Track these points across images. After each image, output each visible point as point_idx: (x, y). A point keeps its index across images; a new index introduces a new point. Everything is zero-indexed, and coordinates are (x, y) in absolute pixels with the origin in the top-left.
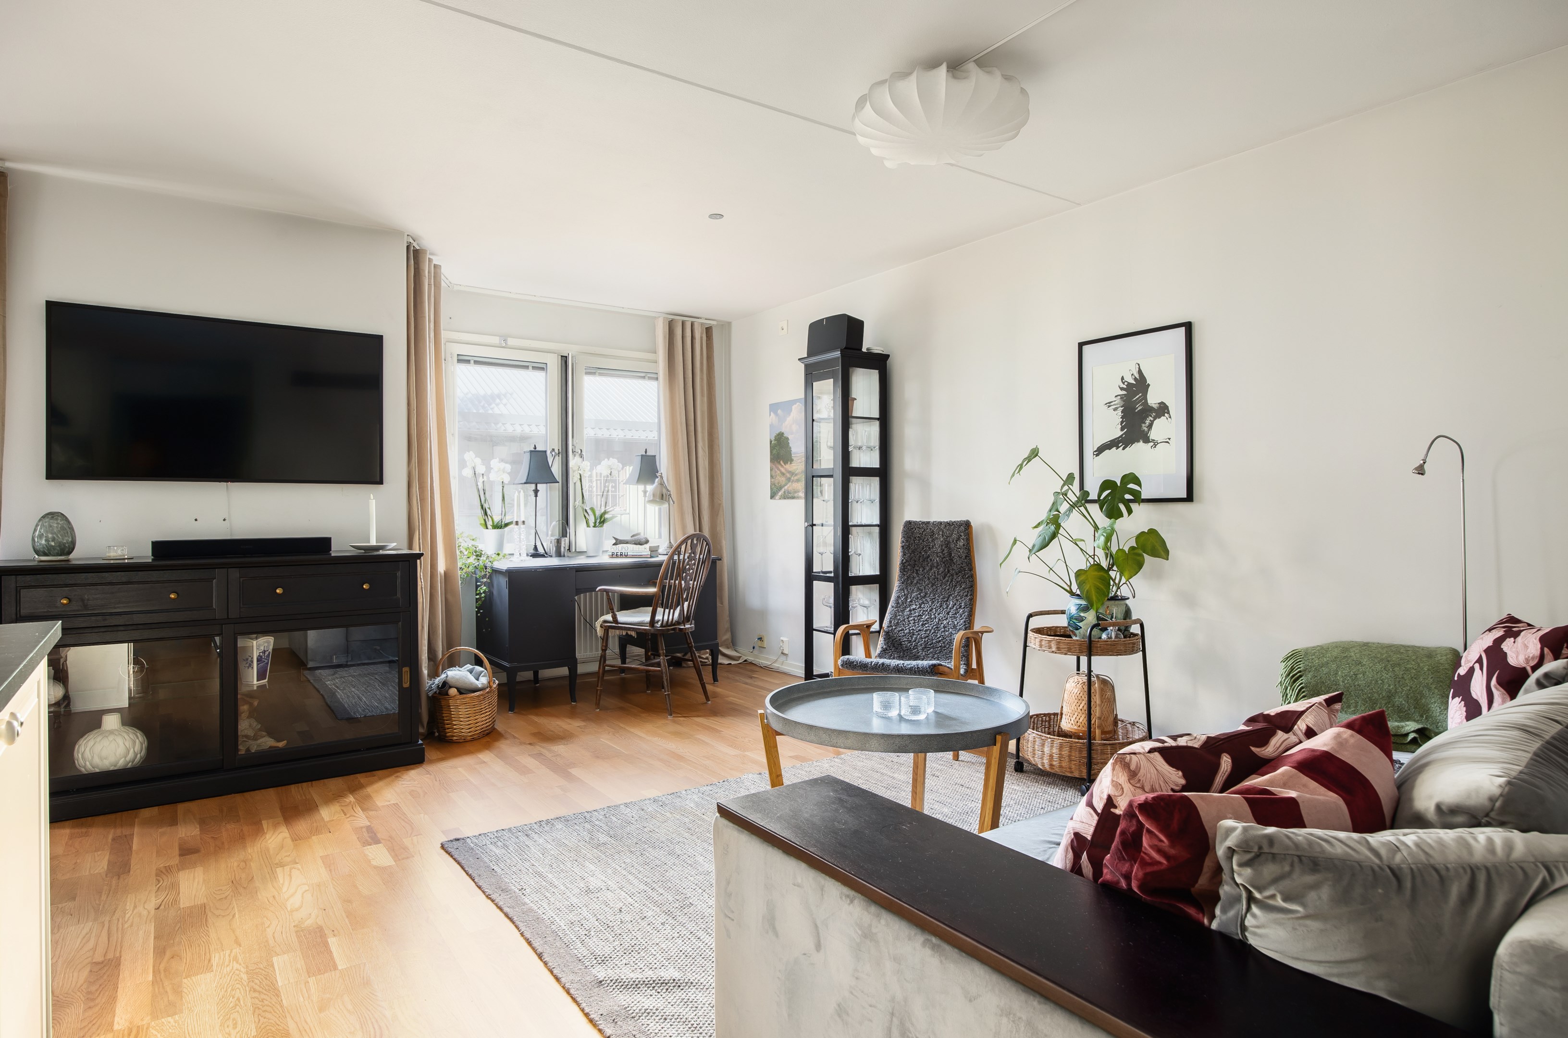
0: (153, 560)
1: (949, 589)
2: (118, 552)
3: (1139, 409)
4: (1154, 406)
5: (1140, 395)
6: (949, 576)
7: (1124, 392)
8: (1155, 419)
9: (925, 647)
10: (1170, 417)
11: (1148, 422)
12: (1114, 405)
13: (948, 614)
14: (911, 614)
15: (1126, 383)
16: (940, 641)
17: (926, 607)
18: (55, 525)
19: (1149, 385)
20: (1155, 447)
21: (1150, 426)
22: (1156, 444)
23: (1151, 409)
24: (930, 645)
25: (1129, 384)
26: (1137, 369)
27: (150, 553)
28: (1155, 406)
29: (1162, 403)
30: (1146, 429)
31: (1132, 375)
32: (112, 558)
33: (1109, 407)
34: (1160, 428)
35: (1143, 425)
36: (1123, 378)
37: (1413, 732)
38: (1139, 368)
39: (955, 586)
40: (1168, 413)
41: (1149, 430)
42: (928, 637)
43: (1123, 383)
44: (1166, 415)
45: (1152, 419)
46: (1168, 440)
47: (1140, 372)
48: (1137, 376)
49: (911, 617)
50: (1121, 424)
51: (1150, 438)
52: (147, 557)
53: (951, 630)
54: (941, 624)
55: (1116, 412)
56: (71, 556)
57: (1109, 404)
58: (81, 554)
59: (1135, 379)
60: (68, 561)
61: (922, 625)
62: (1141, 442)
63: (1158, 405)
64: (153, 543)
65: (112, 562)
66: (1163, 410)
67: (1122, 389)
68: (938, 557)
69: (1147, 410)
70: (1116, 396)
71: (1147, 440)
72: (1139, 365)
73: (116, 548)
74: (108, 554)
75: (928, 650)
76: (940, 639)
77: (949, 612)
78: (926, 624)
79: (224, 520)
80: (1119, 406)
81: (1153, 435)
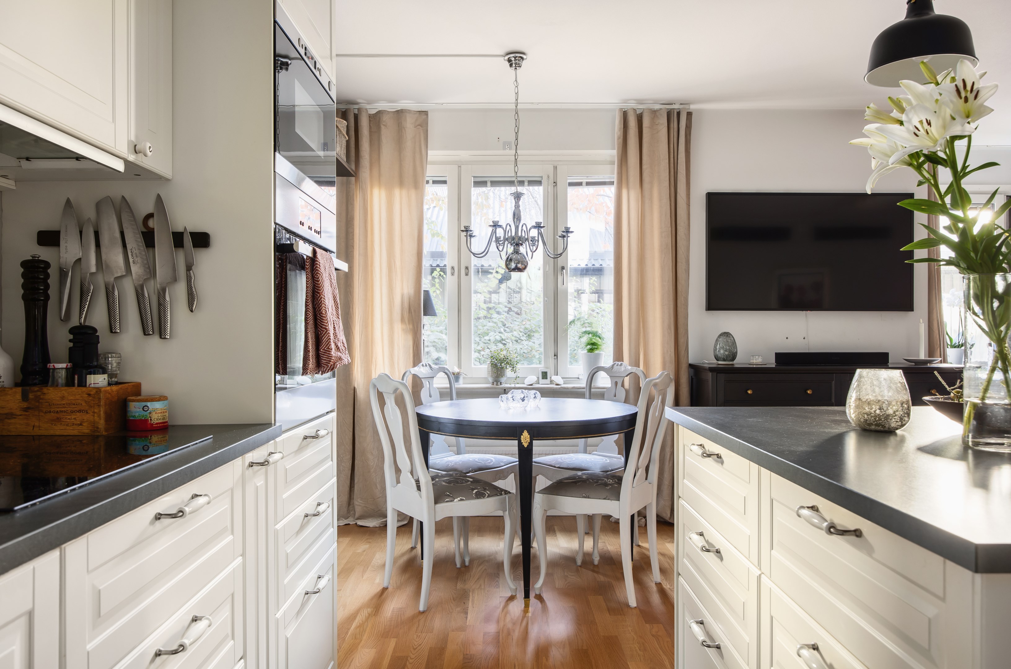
0: (776, 365)
2: (757, 361)
18: (730, 341)
27: (774, 362)
32: (755, 363)
52: (772, 364)
56: (735, 362)
58: (740, 361)
60: (733, 365)
64: (776, 353)
65: (755, 366)
73: (757, 357)
74: (752, 361)
79: (804, 338)
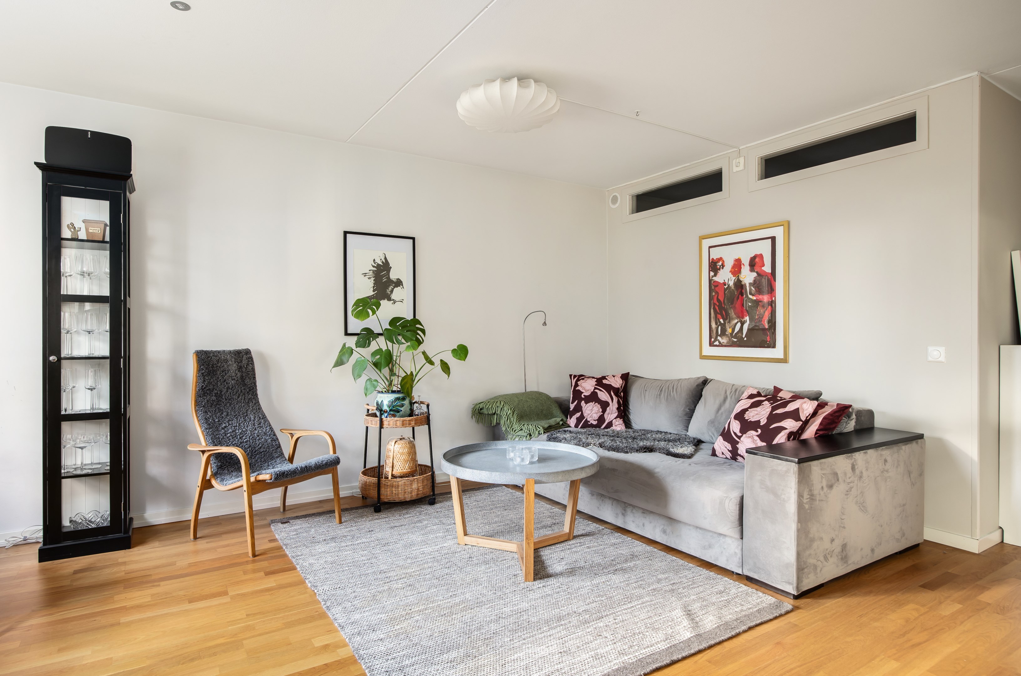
1: (244, 406)
3: (385, 280)
4: (393, 280)
5: (386, 272)
6: (242, 395)
7: (375, 269)
8: (394, 287)
9: (252, 455)
10: (403, 288)
11: (390, 289)
12: (368, 275)
13: (254, 425)
14: (226, 431)
15: (376, 264)
16: (261, 448)
17: (234, 422)
19: (391, 267)
20: (394, 304)
21: (392, 291)
22: (395, 302)
23: (392, 282)
24: (255, 452)
25: (378, 265)
26: (384, 257)
28: (395, 280)
29: (398, 279)
30: (389, 293)
31: (381, 259)
33: (365, 276)
34: (397, 293)
35: (388, 290)
36: (374, 260)
37: (560, 421)
38: (385, 256)
39: (248, 402)
40: (402, 285)
41: (391, 294)
42: (250, 446)
43: (375, 263)
44: (401, 286)
45: (393, 287)
46: (402, 300)
47: (385, 258)
48: (384, 261)
49: (228, 434)
50: (373, 288)
51: (392, 298)
53: (263, 437)
54: (254, 434)
55: (370, 280)
57: (365, 274)
59: (383, 262)
61: (240, 438)
62: (386, 300)
63: (396, 280)
66: (399, 283)
67: (374, 267)
68: (232, 380)
69: (390, 282)
70: (370, 270)
71: (389, 299)
72: (385, 254)
75: (255, 457)
76: (260, 446)
77: (254, 424)
78: (242, 437)
80: (371, 276)
81: (393, 296)
